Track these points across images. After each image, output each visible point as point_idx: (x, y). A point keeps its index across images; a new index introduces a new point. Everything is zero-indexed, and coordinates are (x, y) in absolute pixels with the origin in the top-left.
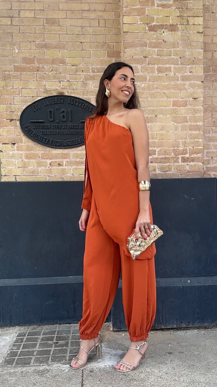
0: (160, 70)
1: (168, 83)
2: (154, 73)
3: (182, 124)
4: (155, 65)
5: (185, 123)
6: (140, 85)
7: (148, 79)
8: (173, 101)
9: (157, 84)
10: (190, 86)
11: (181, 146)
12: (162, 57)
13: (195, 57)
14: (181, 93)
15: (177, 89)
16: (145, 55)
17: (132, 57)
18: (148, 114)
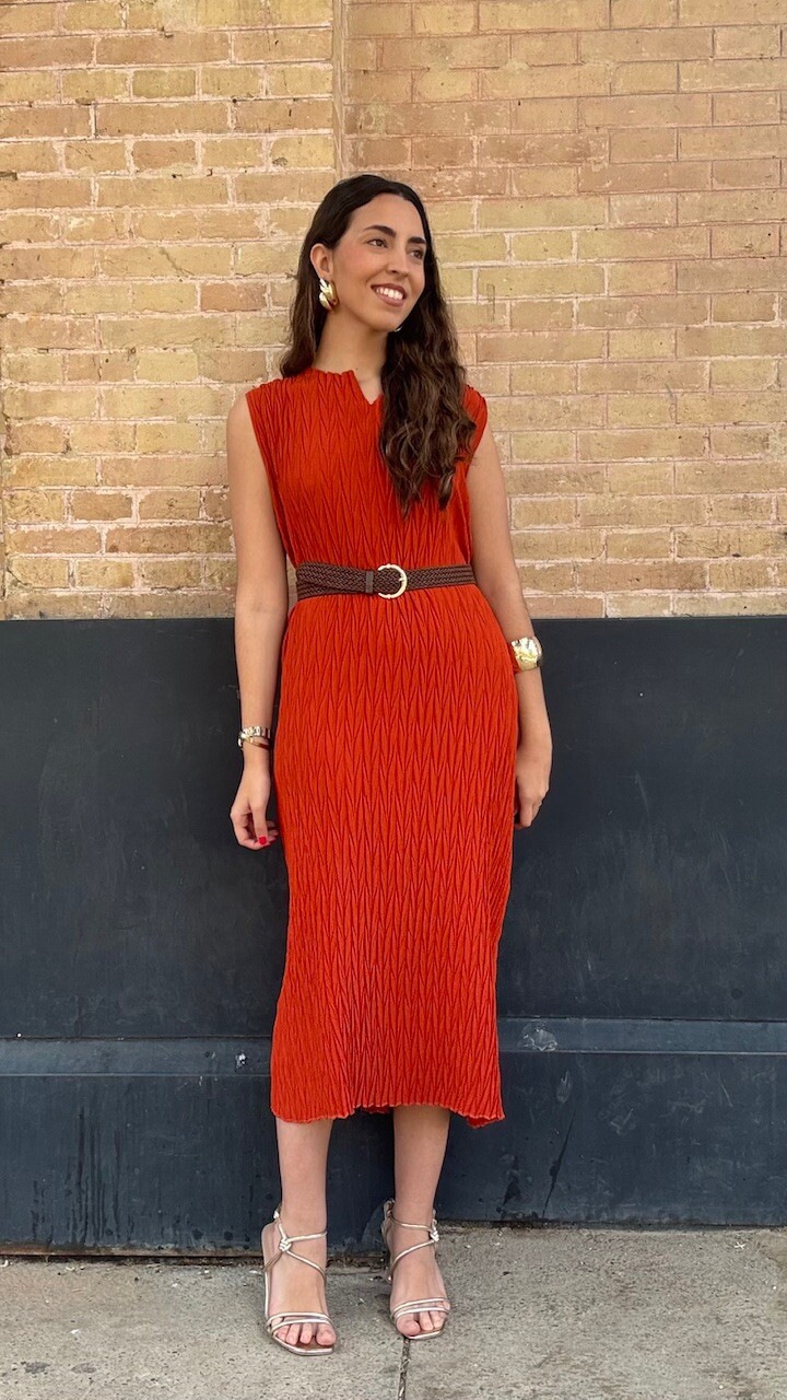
0: (145, 157)
1: (179, 212)
2: (124, 167)
4: (128, 136)
6: (62, 223)
7: (95, 193)
8: (203, 287)
9: (134, 216)
10: (274, 224)
12: (154, 100)
13: (297, 96)
14: (239, 252)
15: (221, 233)
16: (83, 95)
17: (27, 103)
18: (98, 342)
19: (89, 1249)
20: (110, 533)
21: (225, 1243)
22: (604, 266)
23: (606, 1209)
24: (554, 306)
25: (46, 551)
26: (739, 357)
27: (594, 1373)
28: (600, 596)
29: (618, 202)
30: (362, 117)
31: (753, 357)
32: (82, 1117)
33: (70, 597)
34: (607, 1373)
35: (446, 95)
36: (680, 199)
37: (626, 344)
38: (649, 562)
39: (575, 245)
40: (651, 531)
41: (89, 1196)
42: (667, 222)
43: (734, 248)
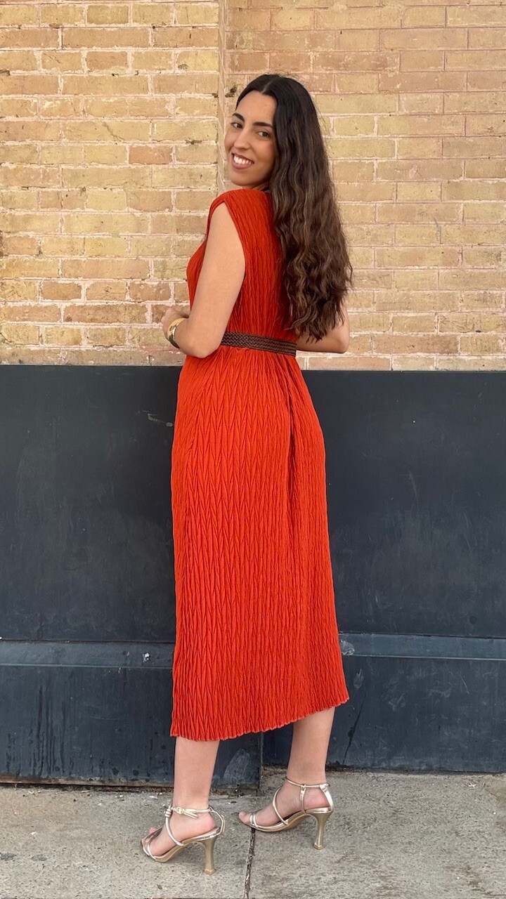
0: (94, 62)
1: (116, 99)
2: (80, 68)
3: (156, 213)
4: (83, 48)
5: (164, 209)
6: (39, 105)
7: (61, 86)
8: (131, 148)
9: (87, 101)
10: (178, 108)
11: (152, 276)
12: (101, 26)
13: (196, 25)
14: (155, 126)
15: (143, 113)
16: (54, 21)
17: (17, 26)
18: (61, 183)
19: (45, 779)
20: (67, 309)
21: (134, 777)
22: (395, 140)
23: (384, 760)
24: (361, 165)
25: (25, 320)
26: (483, 201)
27: (374, 868)
28: (388, 356)
29: (404, 98)
30: (238, 40)
31: (492, 201)
32: (41, 692)
33: (40, 351)
34: (384, 868)
35: (293, 26)
36: (446, 97)
37: (408, 191)
38: (421, 335)
39: (376, 126)
40: (422, 314)
41: (45, 744)
42: (436, 112)
43: (481, 130)
